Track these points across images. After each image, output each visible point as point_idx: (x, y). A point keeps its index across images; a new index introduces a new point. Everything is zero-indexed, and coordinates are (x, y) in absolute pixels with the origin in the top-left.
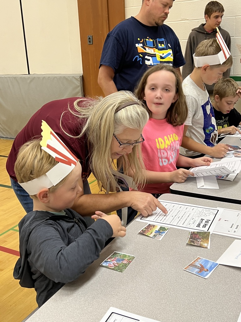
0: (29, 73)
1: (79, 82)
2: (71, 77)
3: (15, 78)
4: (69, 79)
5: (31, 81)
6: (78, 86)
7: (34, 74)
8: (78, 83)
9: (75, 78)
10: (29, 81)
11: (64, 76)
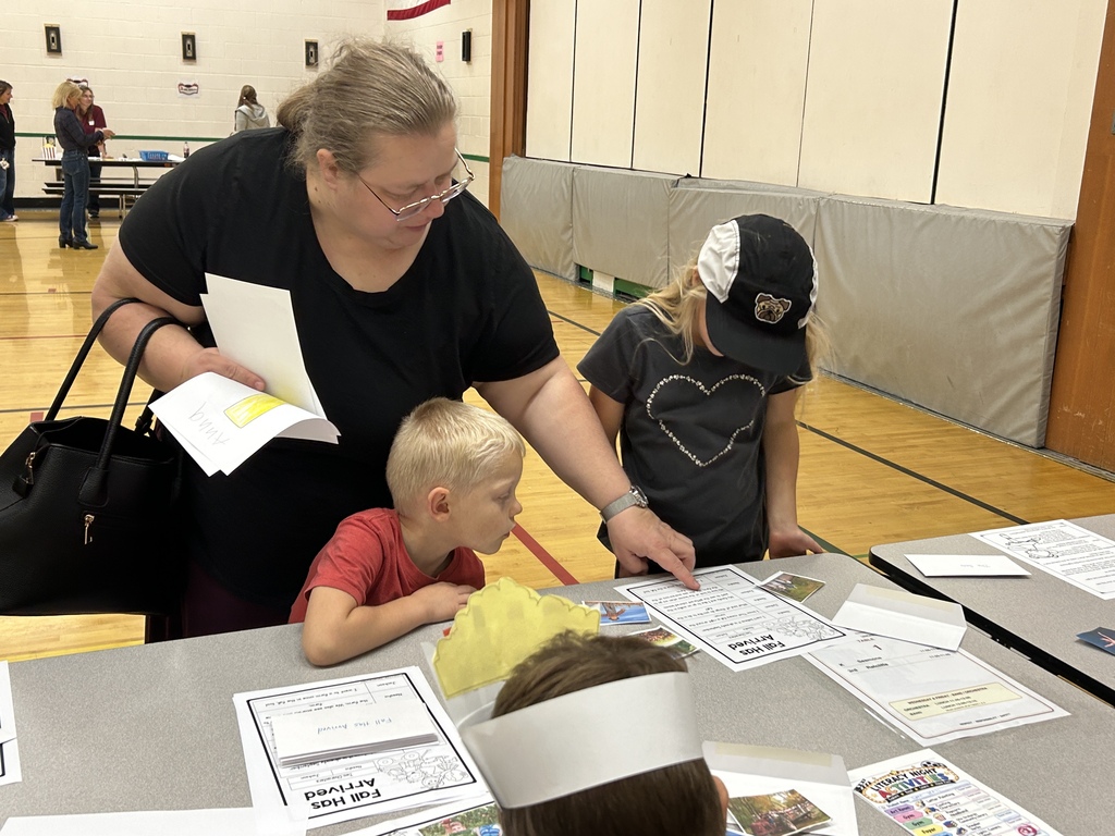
0: (933, 202)
1: (1056, 246)
2: (1035, 228)
3: (887, 210)
4: (1028, 231)
5: (924, 225)
6: (1050, 258)
7: (944, 205)
8: (1052, 248)
9: (1046, 231)
10: (918, 224)
11: (1018, 220)
